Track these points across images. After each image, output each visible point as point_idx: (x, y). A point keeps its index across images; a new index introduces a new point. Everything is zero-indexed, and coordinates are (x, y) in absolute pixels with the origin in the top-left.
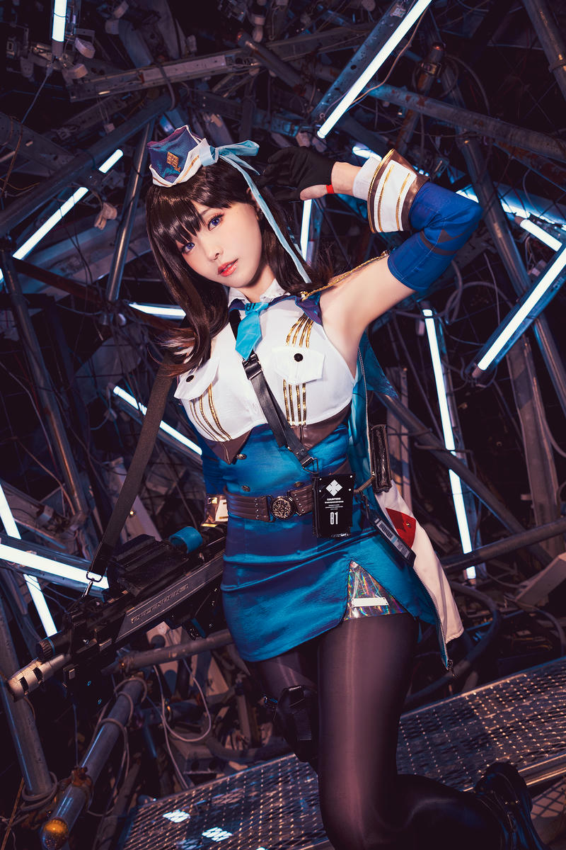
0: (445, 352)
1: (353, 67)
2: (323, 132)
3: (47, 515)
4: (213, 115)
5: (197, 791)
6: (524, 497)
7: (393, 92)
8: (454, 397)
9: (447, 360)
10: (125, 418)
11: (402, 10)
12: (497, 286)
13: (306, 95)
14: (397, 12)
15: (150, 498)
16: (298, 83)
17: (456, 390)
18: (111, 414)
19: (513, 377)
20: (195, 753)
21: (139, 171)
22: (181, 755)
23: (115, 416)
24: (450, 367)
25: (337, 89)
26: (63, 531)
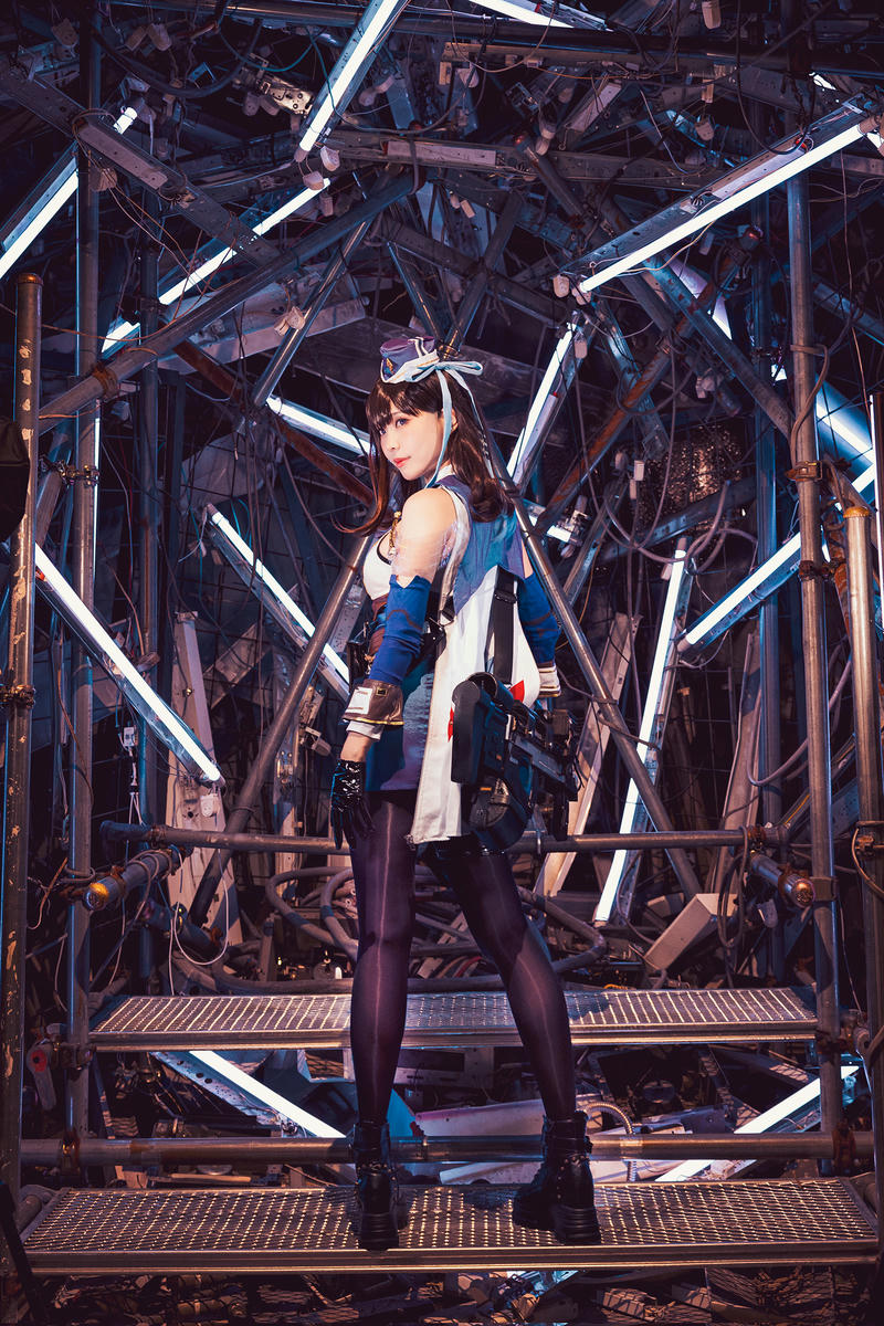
1: (635, 233)
2: (587, 286)
4: (465, 201)
10: (217, 560)
18: (199, 548)
20: (199, 976)
21: (345, 256)
22: (183, 974)
23: (204, 552)
25: (614, 246)
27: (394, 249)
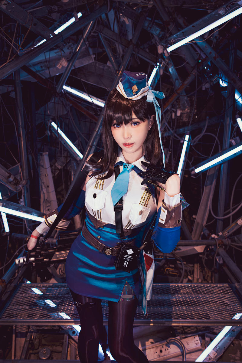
0: (188, 152)
1: (193, 26)
2: (170, 49)
3: (11, 179)
4: (126, 18)
5: (43, 285)
6: (194, 216)
7: (206, 46)
8: (184, 171)
9: (187, 156)
10: (54, 136)
11: (224, 11)
12: (218, 137)
13: (169, 27)
14: (221, 12)
15: (55, 169)
16: (167, 20)
17: (186, 169)
18: (48, 133)
19: (208, 174)
21: (84, 38)
24: (187, 160)
25: (183, 32)
26: (17, 185)
27: (101, 35)
